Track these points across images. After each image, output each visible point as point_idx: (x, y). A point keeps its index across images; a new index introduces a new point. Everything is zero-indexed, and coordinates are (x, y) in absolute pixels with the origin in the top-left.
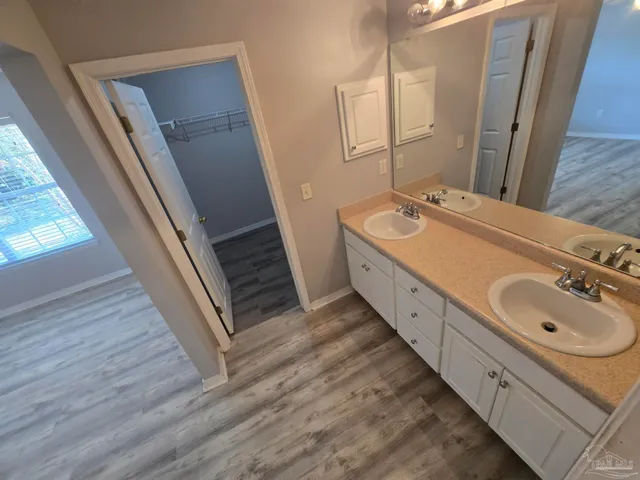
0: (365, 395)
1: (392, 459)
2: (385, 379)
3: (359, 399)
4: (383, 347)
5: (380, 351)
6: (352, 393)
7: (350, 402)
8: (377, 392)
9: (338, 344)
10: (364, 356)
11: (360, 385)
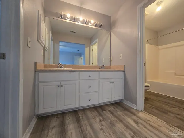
0: (102, 125)
1: (125, 122)
2: (95, 118)
3: (104, 127)
4: (80, 116)
5: (82, 117)
6: (101, 129)
7: (105, 131)
8: (100, 121)
9: (69, 132)
10: (82, 122)
11: (97, 126)
